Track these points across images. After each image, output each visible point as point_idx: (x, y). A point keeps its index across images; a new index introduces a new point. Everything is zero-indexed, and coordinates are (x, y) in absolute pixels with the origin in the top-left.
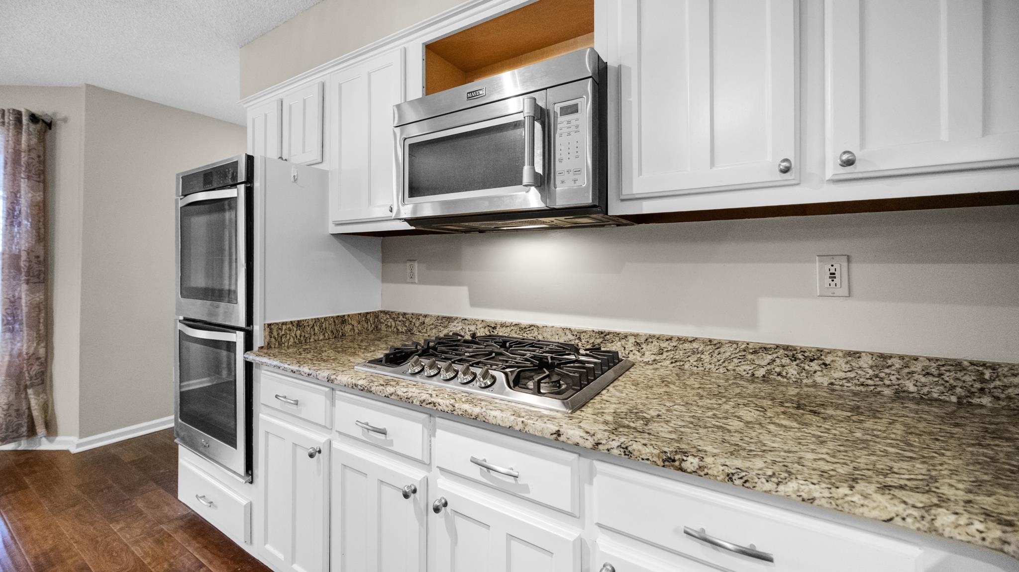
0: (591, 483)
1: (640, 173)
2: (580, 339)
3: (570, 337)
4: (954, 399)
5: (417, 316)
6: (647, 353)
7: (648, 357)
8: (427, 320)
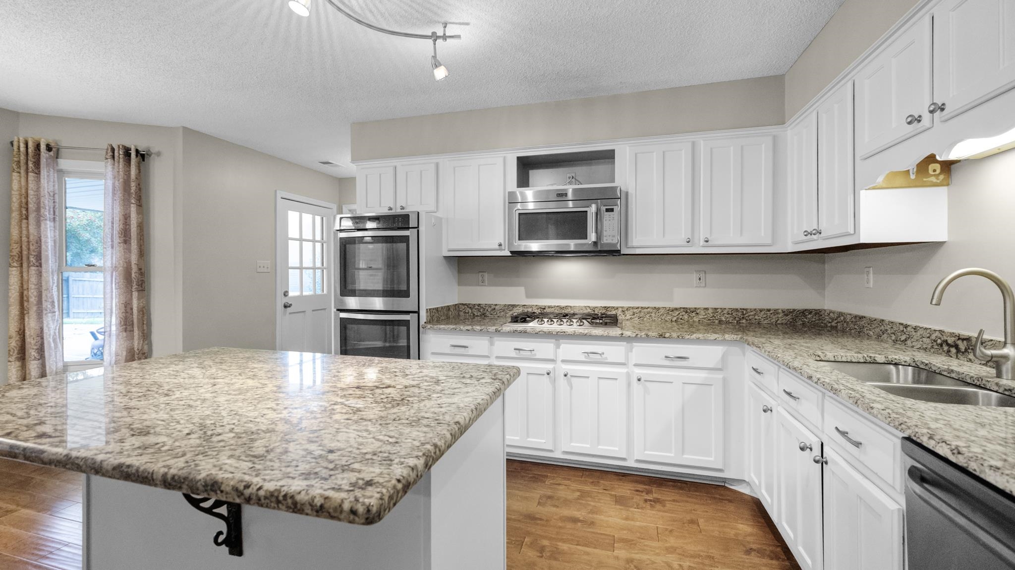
0: (631, 352)
1: (636, 238)
2: (594, 311)
3: (590, 311)
4: (736, 322)
5: (490, 306)
6: (628, 315)
7: (628, 317)
8: (497, 307)
